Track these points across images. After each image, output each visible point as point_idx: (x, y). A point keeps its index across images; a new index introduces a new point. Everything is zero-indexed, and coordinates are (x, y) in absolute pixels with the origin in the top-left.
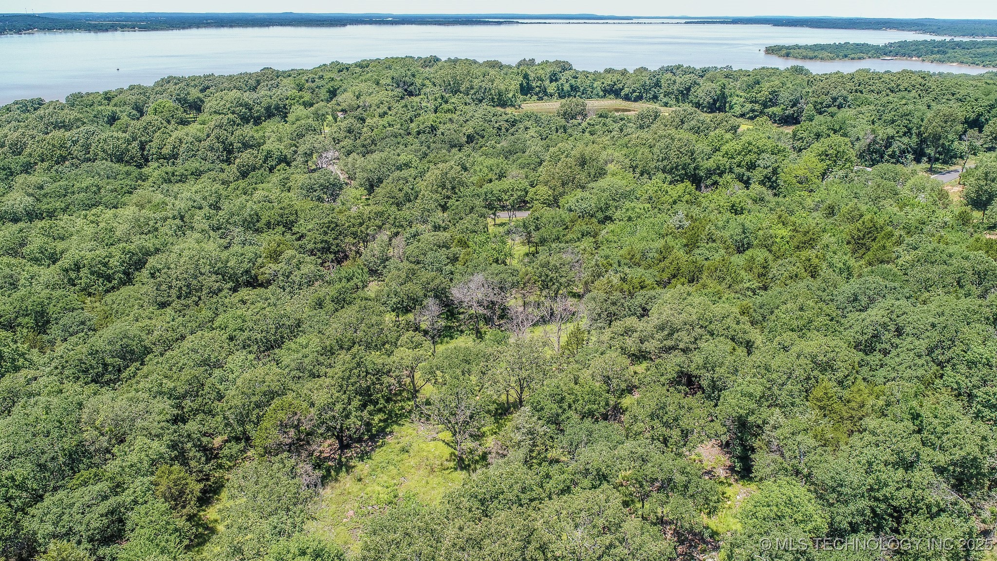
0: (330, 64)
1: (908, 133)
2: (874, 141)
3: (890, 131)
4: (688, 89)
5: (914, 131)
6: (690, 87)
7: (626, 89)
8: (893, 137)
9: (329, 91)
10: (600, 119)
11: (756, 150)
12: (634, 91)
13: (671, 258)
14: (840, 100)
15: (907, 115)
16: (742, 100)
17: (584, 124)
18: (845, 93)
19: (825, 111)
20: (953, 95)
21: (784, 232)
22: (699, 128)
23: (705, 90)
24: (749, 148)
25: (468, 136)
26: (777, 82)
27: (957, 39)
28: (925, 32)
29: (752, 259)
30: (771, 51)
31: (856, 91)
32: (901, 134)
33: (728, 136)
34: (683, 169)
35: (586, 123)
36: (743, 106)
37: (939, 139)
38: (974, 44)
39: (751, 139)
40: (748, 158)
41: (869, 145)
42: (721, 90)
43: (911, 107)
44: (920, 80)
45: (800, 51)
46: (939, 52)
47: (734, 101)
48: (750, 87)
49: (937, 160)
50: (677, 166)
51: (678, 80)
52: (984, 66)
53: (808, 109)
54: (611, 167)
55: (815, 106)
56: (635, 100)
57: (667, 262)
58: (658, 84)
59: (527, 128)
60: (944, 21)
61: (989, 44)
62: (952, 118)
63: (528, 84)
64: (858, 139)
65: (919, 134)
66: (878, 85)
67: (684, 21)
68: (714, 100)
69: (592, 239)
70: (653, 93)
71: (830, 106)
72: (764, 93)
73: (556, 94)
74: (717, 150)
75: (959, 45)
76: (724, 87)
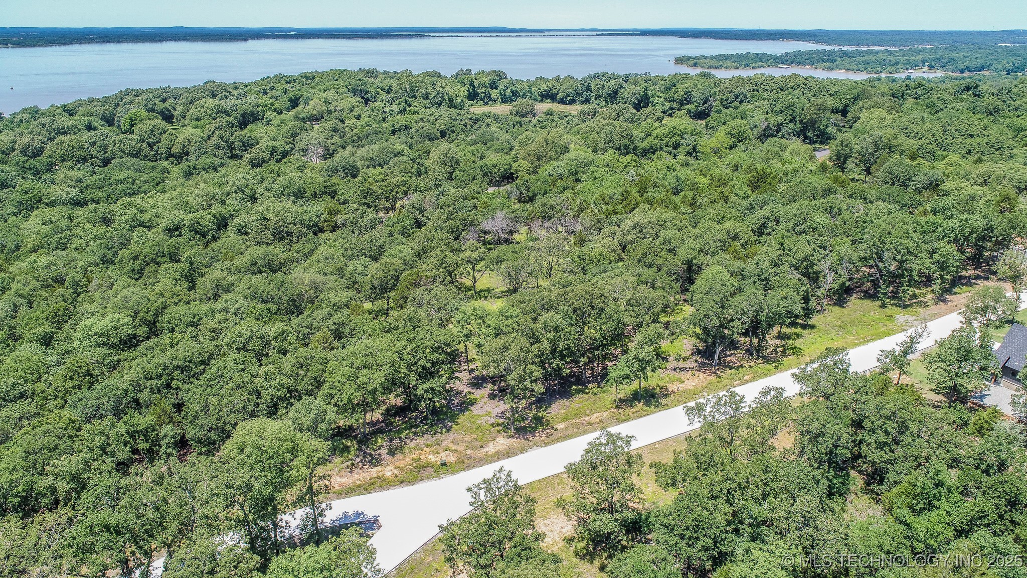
0: (274, 77)
1: (793, 120)
2: (768, 127)
3: (780, 119)
4: (616, 92)
5: (798, 119)
6: (617, 90)
7: (561, 94)
8: (782, 124)
9: (291, 100)
10: (548, 116)
11: (679, 133)
12: (568, 95)
13: (630, 198)
14: (741, 97)
15: (792, 106)
16: (662, 100)
17: (534, 121)
18: (744, 91)
19: (730, 107)
20: (828, 91)
21: (705, 180)
22: (632, 119)
23: (630, 92)
24: (674, 132)
25: (441, 132)
26: (690, 84)
27: (844, 49)
28: (817, 42)
29: (685, 196)
30: (679, 61)
31: (754, 91)
32: (788, 121)
33: (657, 124)
34: (625, 149)
35: (536, 120)
36: (663, 105)
37: (815, 124)
38: (859, 53)
39: (675, 124)
40: (673, 139)
41: (765, 130)
42: (644, 92)
43: (795, 100)
44: (804, 80)
45: (706, 61)
46: (829, 60)
47: (656, 101)
48: (668, 89)
49: (816, 142)
50: (620, 147)
51: (607, 86)
52: (867, 73)
53: (716, 105)
54: (571, 146)
55: (722, 103)
56: (570, 104)
57: (627, 201)
58: (588, 89)
59: (488, 125)
60: (835, 32)
61: (871, 53)
62: (823, 107)
63: (474, 90)
64: (756, 126)
65: (801, 122)
66: (772, 85)
67: (595, 33)
68: (639, 100)
69: (571, 191)
70: (585, 96)
71: (733, 102)
72: (680, 94)
73: (500, 100)
74: (649, 135)
75: (846, 54)
76: (646, 89)
